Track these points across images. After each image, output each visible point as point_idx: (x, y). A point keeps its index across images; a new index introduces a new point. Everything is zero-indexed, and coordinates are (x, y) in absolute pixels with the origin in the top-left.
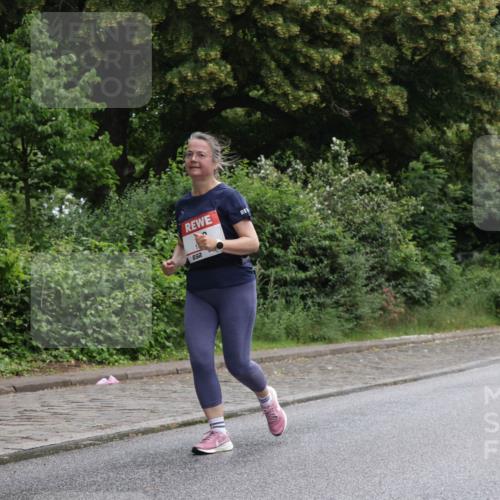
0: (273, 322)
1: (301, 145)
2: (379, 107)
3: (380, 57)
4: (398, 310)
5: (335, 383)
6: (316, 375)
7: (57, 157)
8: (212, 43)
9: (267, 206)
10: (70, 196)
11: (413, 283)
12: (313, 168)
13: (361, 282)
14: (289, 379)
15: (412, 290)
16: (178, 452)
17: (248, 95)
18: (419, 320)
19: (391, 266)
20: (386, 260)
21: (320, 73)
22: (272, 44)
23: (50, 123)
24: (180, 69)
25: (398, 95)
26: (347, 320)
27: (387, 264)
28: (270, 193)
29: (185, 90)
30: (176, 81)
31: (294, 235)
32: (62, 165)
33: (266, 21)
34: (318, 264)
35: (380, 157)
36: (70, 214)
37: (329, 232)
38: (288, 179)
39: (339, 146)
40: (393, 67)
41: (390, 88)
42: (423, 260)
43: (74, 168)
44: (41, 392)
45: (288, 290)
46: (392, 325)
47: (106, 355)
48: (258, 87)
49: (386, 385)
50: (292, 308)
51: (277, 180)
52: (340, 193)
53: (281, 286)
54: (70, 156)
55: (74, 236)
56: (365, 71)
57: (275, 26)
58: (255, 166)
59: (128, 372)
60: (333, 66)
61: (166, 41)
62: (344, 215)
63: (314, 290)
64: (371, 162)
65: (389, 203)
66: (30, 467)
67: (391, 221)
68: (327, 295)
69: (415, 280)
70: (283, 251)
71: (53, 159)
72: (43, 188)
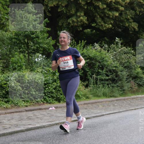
0: (99, 91)
1: (107, 40)
2: (130, 29)
3: (130, 14)
4: (135, 88)
5: (117, 109)
6: (112, 107)
7: (37, 44)
8: (81, 11)
9: (97, 58)
10: (40, 55)
11: (140, 80)
12: (110, 46)
13: (124, 80)
14: (104, 108)
15: (139, 82)
16: (73, 129)
17: (91, 26)
18: (142, 91)
19: (133, 75)
20: (132, 73)
21: (112, 19)
22: (98, 11)
23: (35, 34)
24: (72, 18)
25: (135, 25)
26: (121, 91)
27: (132, 74)
28: (98, 54)
29: (73, 24)
30: (71, 22)
31: (105, 66)
32: (39, 46)
33: (97, 4)
34: (112, 74)
35: (130, 43)
36: (40, 60)
37: (115, 65)
38: (103, 50)
39: (118, 40)
40: (133, 17)
41: (133, 23)
42: (143, 73)
43: (42, 47)
44: (33, 111)
45: (103, 82)
46: (134, 92)
47: (51, 101)
48: (94, 23)
49: (132, 110)
50: (104, 87)
51: (100, 50)
52: (118, 54)
53: (101, 81)
54: (41, 44)
55: (42, 67)
56: (125, 18)
57: (99, 5)
58: (94, 46)
59: (58, 106)
60: (116, 16)
61: (68, 10)
62: (119, 60)
63: (111, 82)
64: (127, 44)
65: (133, 57)
66: (31, 133)
67: (133, 62)
68: (115, 84)
69: (141, 79)
70: (102, 71)
71: (36, 44)
72: (33, 53)
